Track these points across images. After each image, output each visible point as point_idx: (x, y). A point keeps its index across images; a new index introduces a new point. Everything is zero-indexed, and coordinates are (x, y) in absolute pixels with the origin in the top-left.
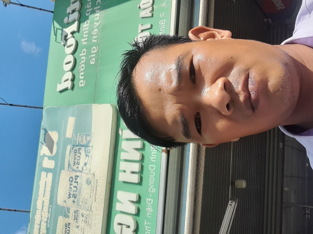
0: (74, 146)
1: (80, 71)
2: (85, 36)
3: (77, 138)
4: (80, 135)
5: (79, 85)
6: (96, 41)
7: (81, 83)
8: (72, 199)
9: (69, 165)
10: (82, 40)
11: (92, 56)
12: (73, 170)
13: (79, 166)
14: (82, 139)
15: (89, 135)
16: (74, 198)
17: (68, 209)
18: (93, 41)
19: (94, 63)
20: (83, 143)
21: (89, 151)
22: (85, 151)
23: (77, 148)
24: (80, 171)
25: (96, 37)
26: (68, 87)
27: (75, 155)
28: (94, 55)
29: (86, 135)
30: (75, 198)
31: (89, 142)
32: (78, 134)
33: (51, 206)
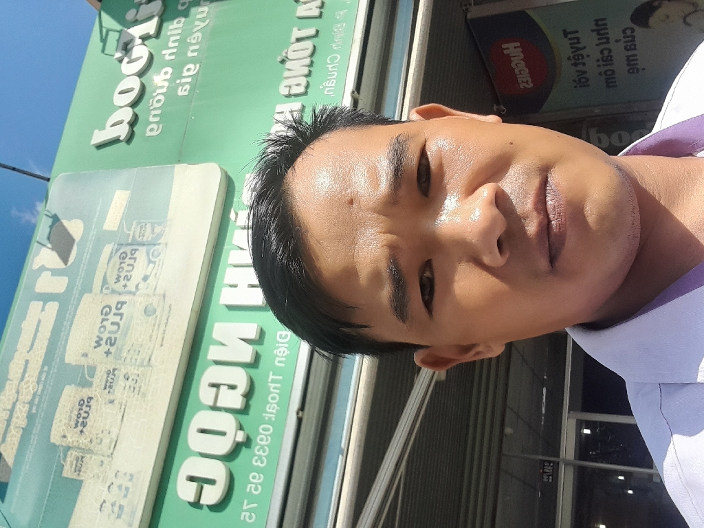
0: (122, 245)
1: (152, 108)
2: (171, 45)
3: (129, 230)
4: (138, 223)
5: (145, 132)
6: (195, 54)
7: (152, 130)
8: (104, 348)
9: (105, 281)
10: (164, 52)
11: (184, 80)
12: (113, 292)
13: (128, 283)
14: (143, 232)
15: (159, 224)
16: (108, 346)
17: (92, 370)
18: (190, 54)
19: (186, 93)
20: (145, 239)
21: (156, 253)
22: (148, 254)
23: (128, 249)
24: (130, 293)
25: (197, 47)
26: (120, 136)
27: (121, 263)
28: (189, 80)
29: (153, 224)
30: (112, 345)
31: (160, 235)
32: (135, 222)
33: (46, 368)
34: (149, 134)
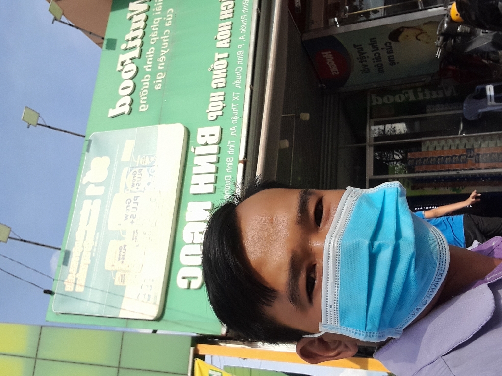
0: (133, 168)
1: (141, 96)
2: (148, 63)
3: (136, 160)
4: (141, 156)
5: (139, 109)
6: (163, 67)
7: (142, 108)
8: (130, 220)
9: (126, 187)
10: (145, 67)
11: (158, 81)
12: (131, 192)
13: (139, 187)
14: (144, 160)
15: (153, 156)
16: (132, 219)
17: (124, 232)
18: (159, 68)
19: (160, 88)
20: (146, 164)
21: (153, 171)
22: (148, 171)
23: (137, 170)
24: (141, 191)
25: (163, 64)
26: (125, 112)
27: (134, 177)
28: (161, 81)
29: (149, 156)
30: (134, 218)
31: (154, 162)
32: (139, 156)
33: (98, 233)
34: (141, 110)
